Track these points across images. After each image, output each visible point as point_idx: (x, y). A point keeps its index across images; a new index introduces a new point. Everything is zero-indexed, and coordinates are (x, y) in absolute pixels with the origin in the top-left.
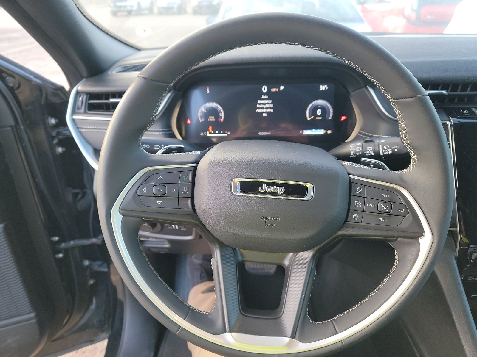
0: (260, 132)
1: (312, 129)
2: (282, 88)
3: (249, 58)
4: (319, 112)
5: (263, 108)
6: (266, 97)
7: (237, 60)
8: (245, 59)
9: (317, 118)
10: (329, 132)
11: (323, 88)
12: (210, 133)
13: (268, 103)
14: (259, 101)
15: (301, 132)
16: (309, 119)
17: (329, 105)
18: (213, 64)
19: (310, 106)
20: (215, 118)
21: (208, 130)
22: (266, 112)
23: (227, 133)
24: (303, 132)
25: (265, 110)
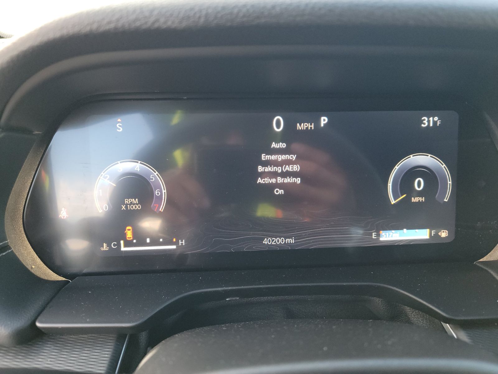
0: (268, 236)
1: (402, 229)
2: (324, 120)
3: (253, 6)
4: (419, 184)
5: (274, 175)
6: (283, 145)
7: (204, 13)
8: (236, 11)
9: (415, 200)
10: (444, 234)
11: (428, 121)
12: (128, 243)
13: (288, 162)
14: (264, 157)
15: (374, 236)
16: (393, 202)
17: (444, 166)
18: (102, 29)
19: (397, 168)
20: (140, 202)
21: (124, 237)
22: (281, 186)
23: (176, 243)
24: (378, 235)
25: (280, 180)
